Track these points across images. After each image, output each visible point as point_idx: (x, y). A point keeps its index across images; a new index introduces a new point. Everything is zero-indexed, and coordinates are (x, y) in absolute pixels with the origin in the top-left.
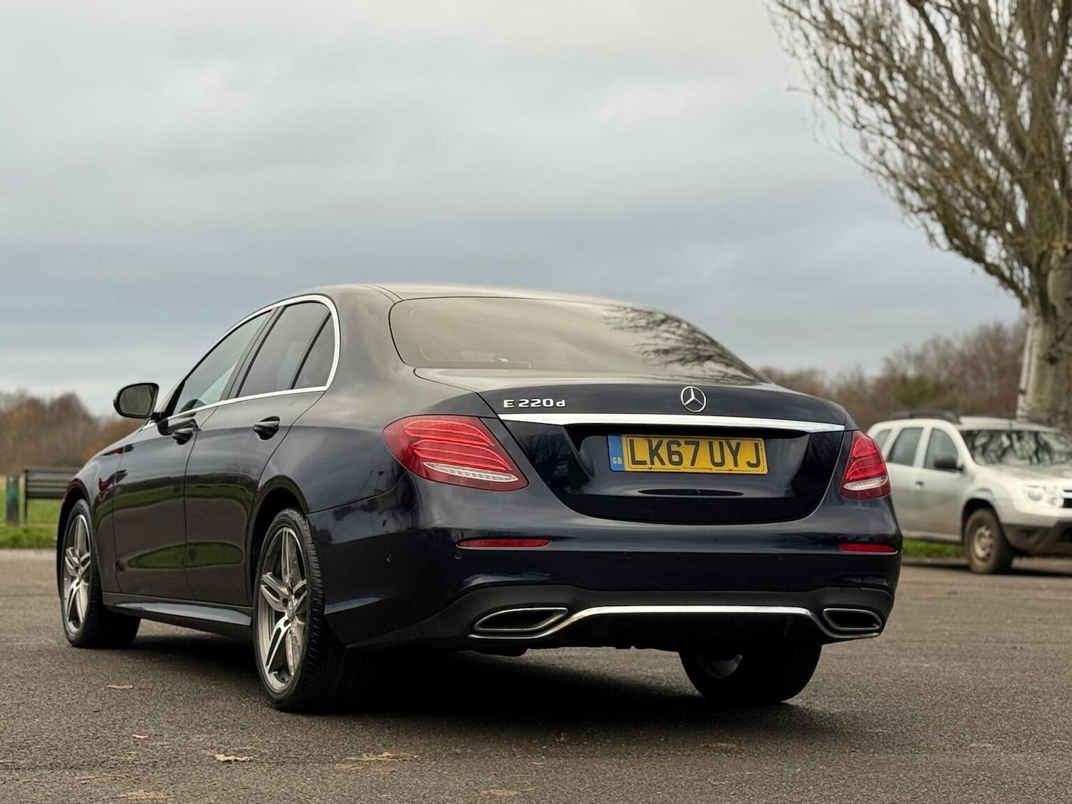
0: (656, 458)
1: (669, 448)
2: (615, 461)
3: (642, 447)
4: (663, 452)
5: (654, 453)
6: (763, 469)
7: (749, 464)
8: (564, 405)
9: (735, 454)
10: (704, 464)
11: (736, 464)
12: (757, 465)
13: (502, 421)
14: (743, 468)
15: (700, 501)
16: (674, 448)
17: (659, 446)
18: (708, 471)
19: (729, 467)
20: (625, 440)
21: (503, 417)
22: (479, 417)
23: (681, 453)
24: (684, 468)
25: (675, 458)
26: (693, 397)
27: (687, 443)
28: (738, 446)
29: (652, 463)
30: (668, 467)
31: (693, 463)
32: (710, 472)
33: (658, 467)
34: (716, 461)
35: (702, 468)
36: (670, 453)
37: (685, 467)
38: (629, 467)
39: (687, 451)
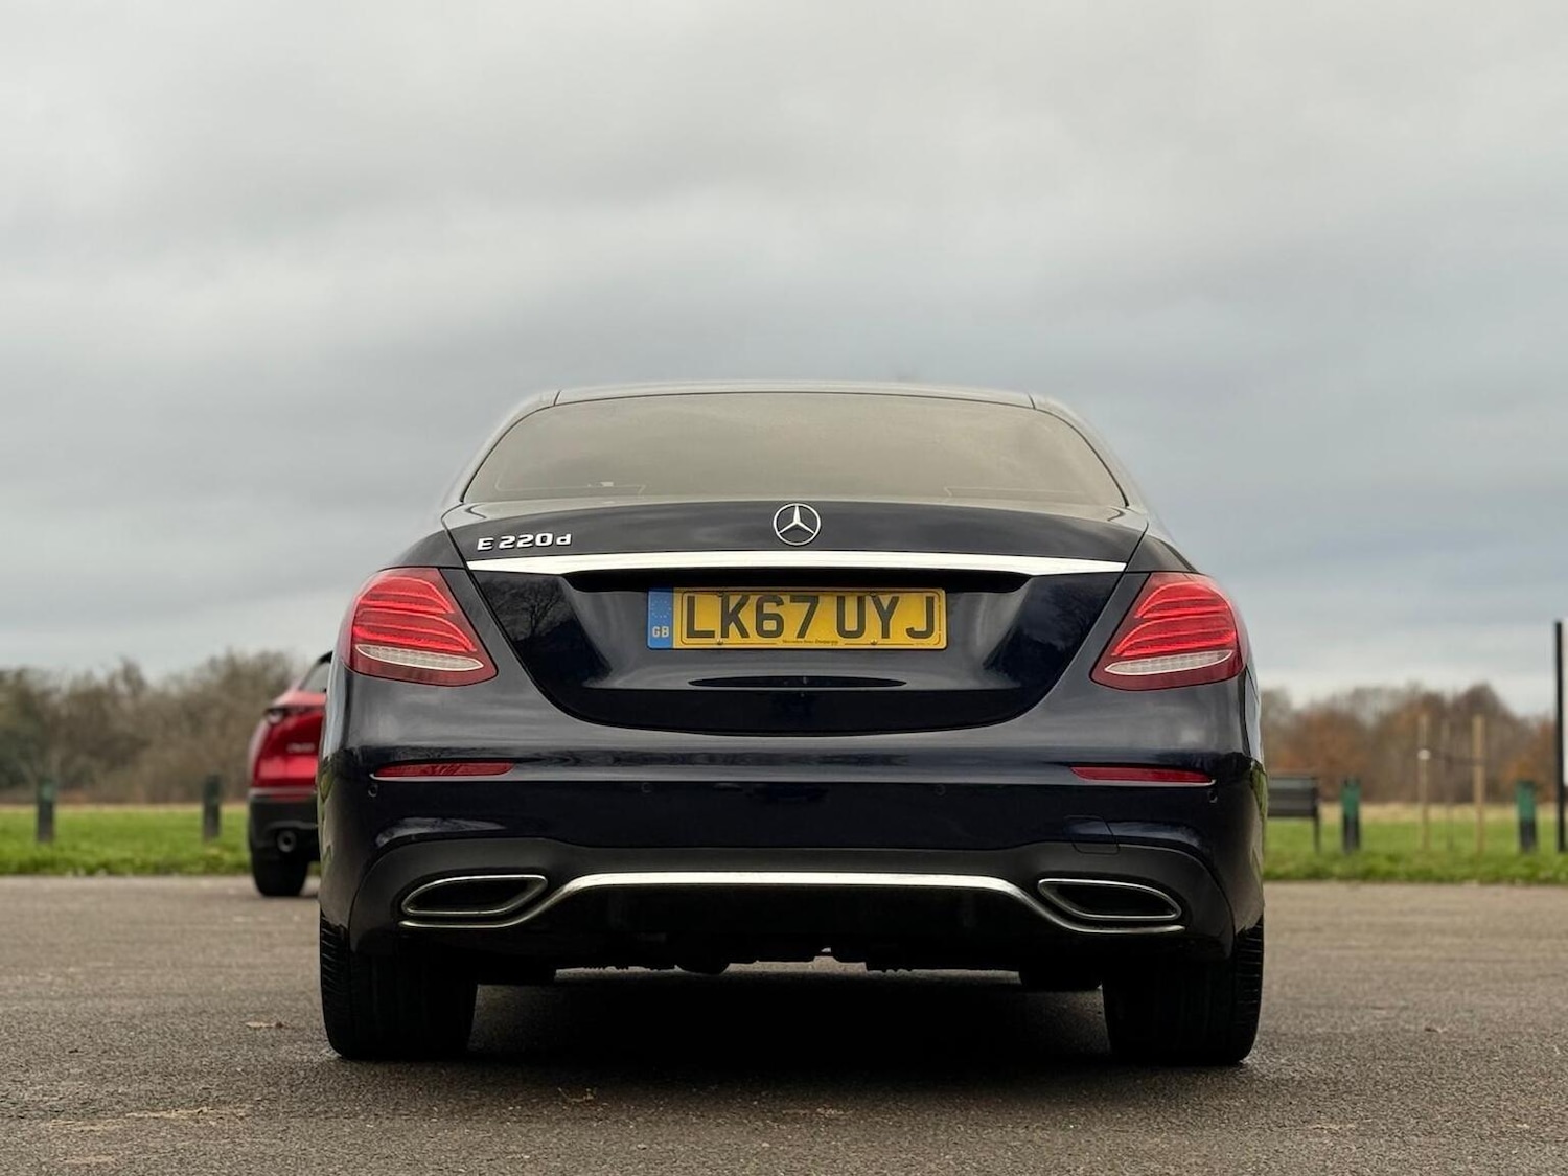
0: (732, 627)
1: (759, 608)
2: (657, 633)
3: (709, 609)
4: (748, 617)
5: (729, 617)
6: (938, 640)
7: (911, 633)
8: (568, 542)
9: (886, 616)
10: (824, 633)
11: (886, 634)
12: (927, 634)
13: (471, 573)
14: (899, 639)
15: (802, 695)
16: (769, 608)
17: (740, 606)
18: (829, 646)
19: (872, 637)
20: (679, 599)
21: (473, 565)
22: (439, 568)
23: (781, 617)
24: (785, 641)
25: (770, 625)
26: (797, 520)
27: (793, 600)
28: (893, 603)
29: (725, 634)
30: (755, 641)
31: (802, 634)
32: (834, 647)
33: (734, 640)
34: (847, 629)
35: (817, 641)
36: (761, 617)
37: (789, 639)
38: (680, 641)
39: (793, 612)
